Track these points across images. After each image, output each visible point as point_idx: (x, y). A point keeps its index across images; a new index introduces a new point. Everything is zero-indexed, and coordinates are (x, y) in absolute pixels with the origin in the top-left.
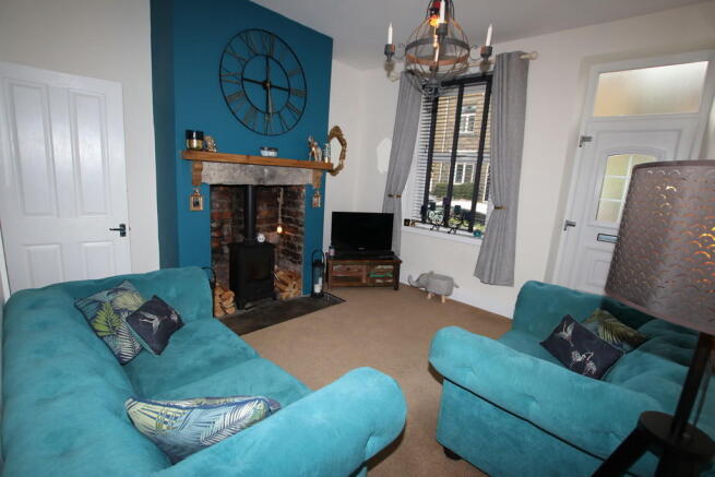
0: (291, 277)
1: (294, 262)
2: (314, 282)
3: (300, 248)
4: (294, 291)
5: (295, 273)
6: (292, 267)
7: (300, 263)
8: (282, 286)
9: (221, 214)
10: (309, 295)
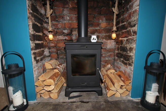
0: (120, 76)
1: (126, 64)
2: (146, 88)
3: (131, 49)
4: (121, 91)
5: (125, 73)
6: (123, 68)
7: (130, 65)
8: (110, 84)
9: (70, 24)
10: (138, 100)
